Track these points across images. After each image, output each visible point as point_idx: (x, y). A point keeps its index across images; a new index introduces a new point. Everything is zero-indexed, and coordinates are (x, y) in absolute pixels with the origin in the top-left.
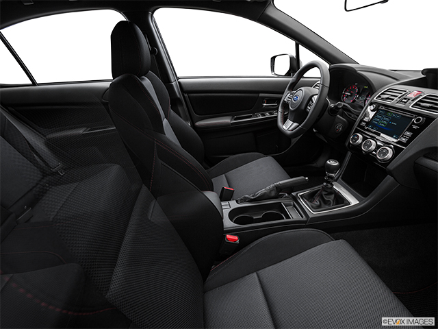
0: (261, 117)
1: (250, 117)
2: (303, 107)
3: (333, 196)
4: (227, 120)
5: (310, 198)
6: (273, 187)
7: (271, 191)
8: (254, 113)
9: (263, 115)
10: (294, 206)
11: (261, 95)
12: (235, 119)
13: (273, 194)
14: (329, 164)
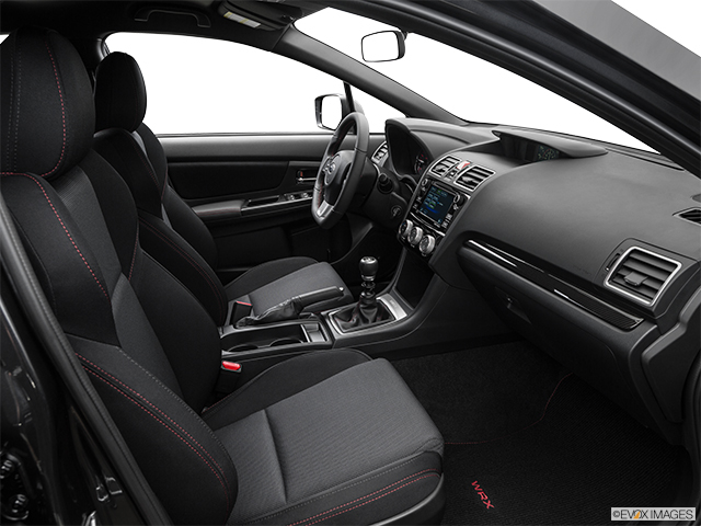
0: (293, 200)
1: (276, 200)
2: (339, 181)
3: (376, 310)
4: (234, 207)
5: (347, 316)
6: (290, 303)
7: (285, 307)
8: (283, 193)
9: (297, 197)
10: (320, 329)
11: (292, 163)
12: (249, 205)
13: (290, 313)
14: (363, 264)
